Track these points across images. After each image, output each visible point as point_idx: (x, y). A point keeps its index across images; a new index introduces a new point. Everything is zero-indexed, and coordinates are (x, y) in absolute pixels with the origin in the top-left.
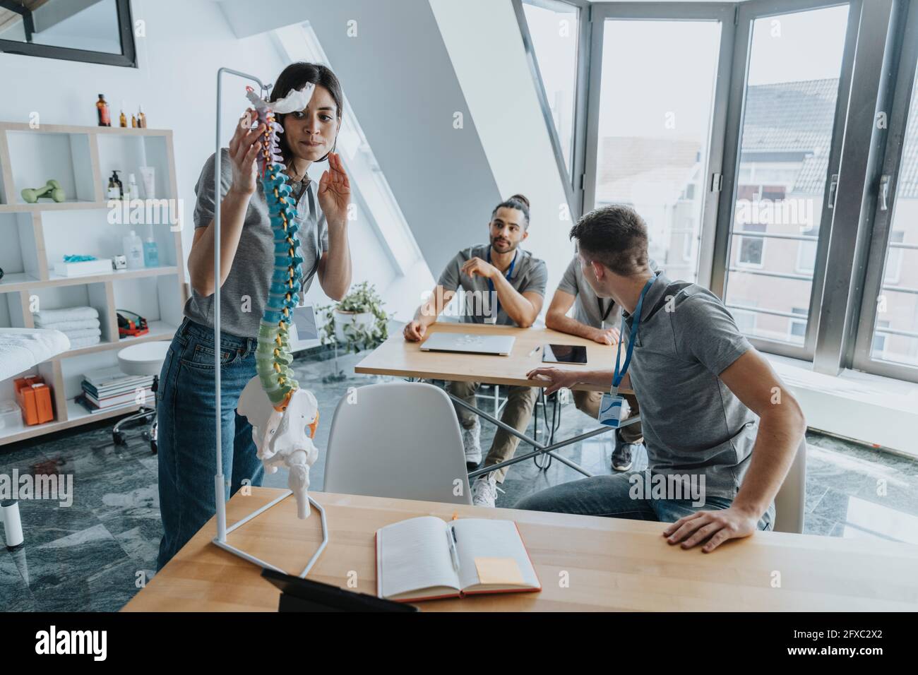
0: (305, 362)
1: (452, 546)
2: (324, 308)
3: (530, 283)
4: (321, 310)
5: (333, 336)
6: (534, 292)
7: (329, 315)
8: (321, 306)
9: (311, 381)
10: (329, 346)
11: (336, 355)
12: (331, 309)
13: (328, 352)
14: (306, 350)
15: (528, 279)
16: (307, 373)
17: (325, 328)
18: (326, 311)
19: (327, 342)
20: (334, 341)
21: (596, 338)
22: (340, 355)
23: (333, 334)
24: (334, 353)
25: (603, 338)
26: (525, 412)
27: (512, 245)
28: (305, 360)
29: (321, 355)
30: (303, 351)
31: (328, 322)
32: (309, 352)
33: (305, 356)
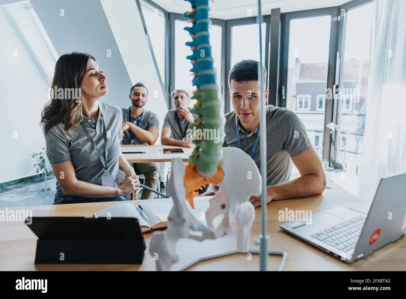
0: (26, 184)
1: (141, 212)
2: (38, 154)
3: (152, 124)
4: (36, 155)
5: (44, 168)
6: (154, 128)
7: (41, 158)
8: (36, 153)
9: (31, 192)
10: (41, 175)
11: (46, 179)
12: (42, 154)
13: (40, 178)
14: (27, 177)
15: (151, 123)
16: (29, 188)
17: (39, 164)
18: (39, 156)
19: (40, 172)
20: (45, 172)
21: (185, 146)
22: (48, 179)
23: (44, 167)
24: (45, 179)
25: (188, 146)
26: (155, 184)
27: (144, 103)
28: (26, 183)
29: (36, 180)
30: (25, 178)
31: (40, 162)
32: (29, 179)
33: (26, 181)
